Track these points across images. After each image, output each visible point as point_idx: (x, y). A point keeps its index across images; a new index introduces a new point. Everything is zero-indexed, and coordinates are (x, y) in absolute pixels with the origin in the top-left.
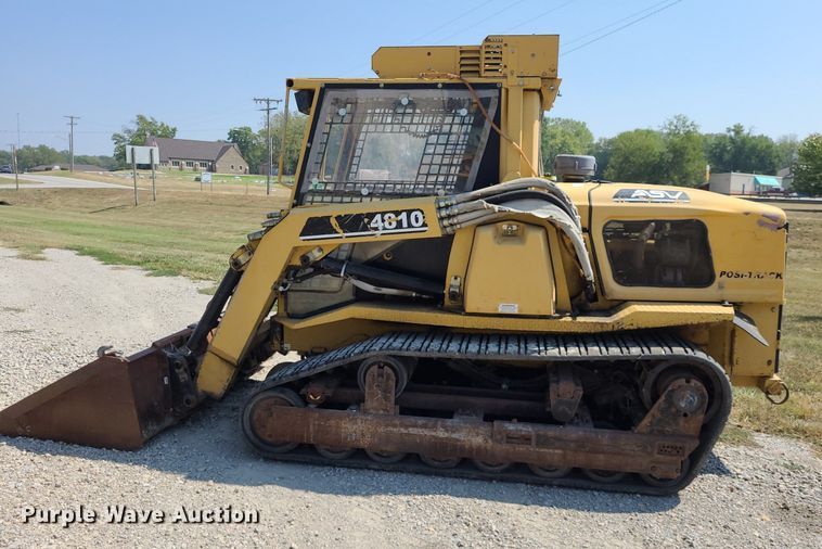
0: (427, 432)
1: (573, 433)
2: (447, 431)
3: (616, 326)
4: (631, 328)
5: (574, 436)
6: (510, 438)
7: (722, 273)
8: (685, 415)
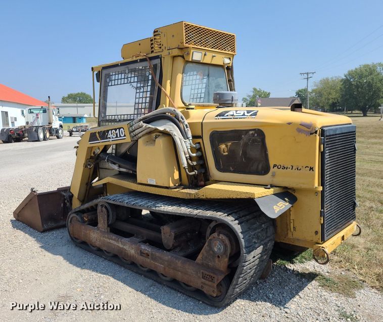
0: (115, 243)
1: (166, 256)
2: (122, 244)
3: (196, 196)
4: (203, 197)
5: (166, 258)
6: (142, 253)
7: (275, 166)
8: (219, 257)
